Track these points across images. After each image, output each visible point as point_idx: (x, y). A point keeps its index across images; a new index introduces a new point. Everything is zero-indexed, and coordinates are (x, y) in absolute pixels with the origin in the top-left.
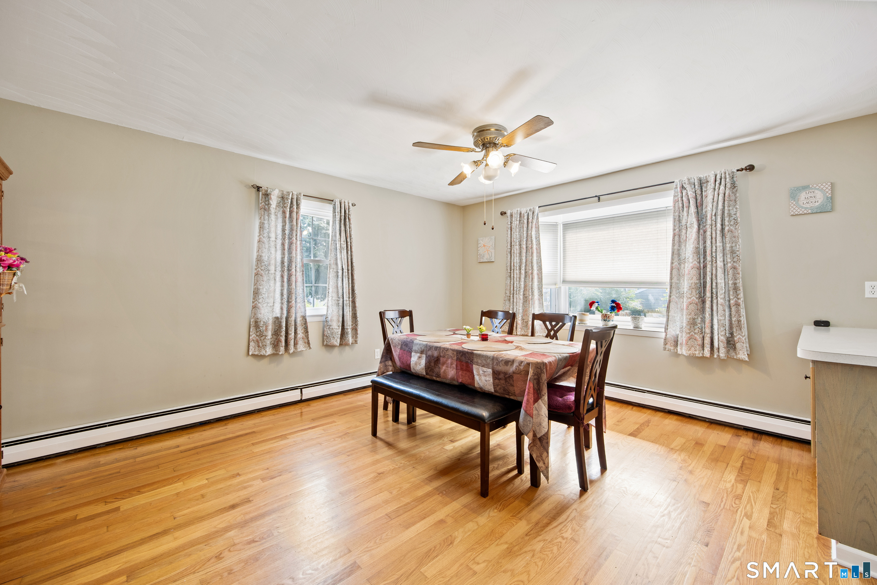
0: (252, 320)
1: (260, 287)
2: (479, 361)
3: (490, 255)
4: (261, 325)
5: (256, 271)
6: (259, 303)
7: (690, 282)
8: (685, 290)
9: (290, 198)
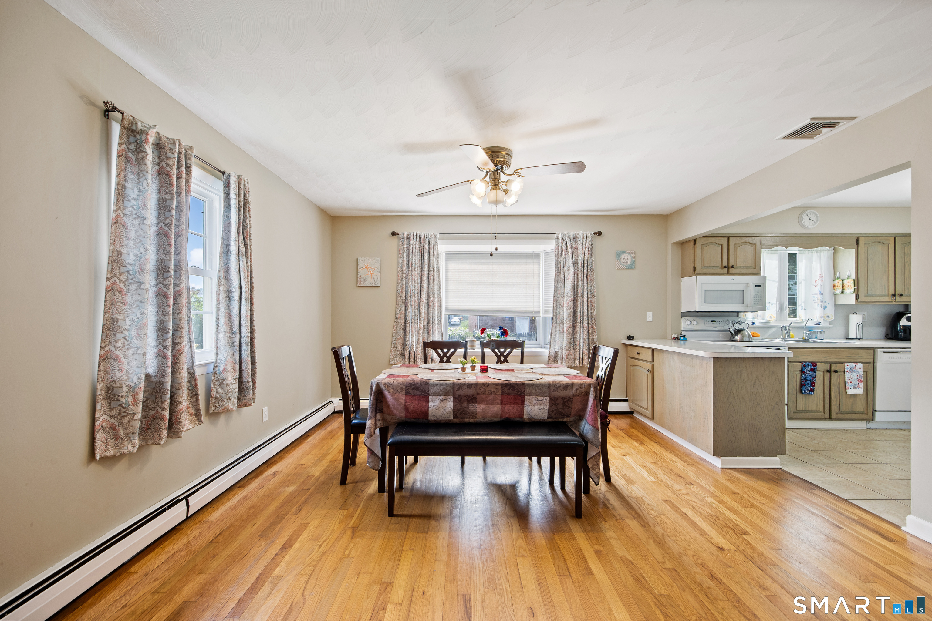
0: (100, 386)
1: (118, 317)
2: (533, 391)
3: (376, 279)
4: (124, 394)
5: (108, 283)
6: (116, 348)
7: (569, 311)
8: (565, 318)
9: (177, 150)
